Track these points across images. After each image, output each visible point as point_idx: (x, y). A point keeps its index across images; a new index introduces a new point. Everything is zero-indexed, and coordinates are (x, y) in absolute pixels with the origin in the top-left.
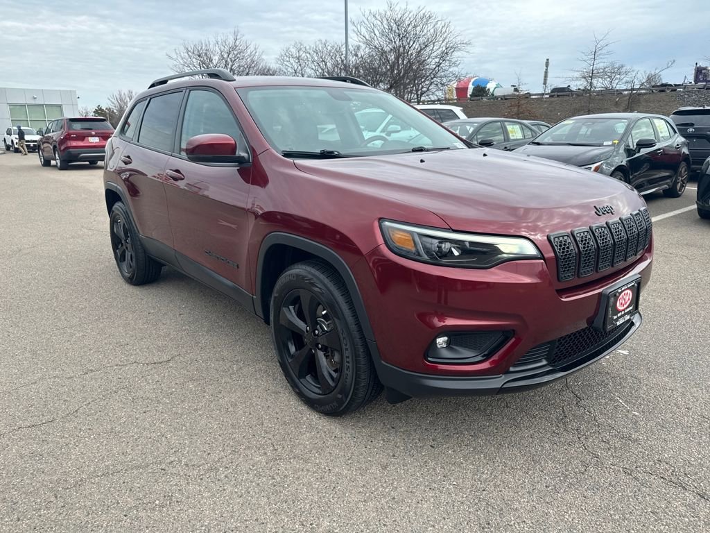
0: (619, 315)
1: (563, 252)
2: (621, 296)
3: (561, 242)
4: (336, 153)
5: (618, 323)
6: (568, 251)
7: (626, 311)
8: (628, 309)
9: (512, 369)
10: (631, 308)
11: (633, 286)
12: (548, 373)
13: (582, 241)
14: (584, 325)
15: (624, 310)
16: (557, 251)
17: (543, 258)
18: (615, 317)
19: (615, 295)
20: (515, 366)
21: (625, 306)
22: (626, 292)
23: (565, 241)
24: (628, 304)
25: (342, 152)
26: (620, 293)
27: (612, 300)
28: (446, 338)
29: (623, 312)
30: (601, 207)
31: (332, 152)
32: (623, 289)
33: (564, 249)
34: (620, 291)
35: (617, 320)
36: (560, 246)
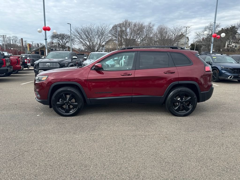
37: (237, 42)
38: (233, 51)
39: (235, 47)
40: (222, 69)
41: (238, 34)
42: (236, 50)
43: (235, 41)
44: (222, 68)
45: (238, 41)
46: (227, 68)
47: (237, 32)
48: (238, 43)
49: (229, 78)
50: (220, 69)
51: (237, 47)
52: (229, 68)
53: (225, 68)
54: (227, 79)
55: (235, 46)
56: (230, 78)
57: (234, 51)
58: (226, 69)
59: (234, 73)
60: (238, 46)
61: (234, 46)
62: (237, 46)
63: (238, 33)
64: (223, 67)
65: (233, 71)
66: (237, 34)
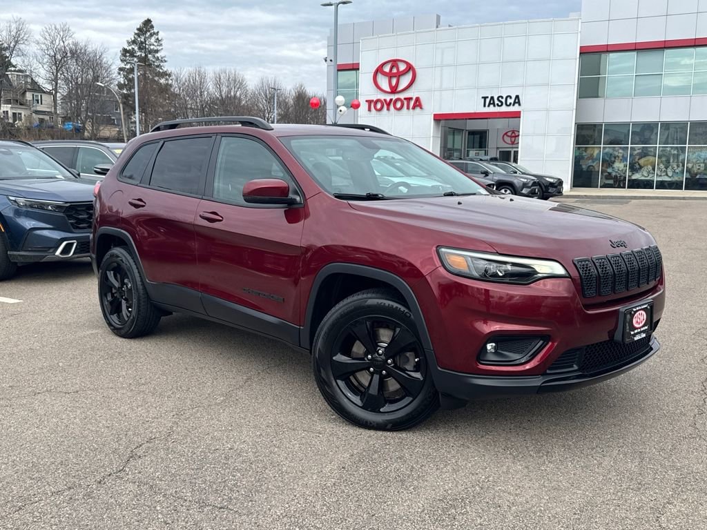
0: (636, 331)
1: (586, 273)
2: (636, 315)
3: (583, 265)
4: (380, 196)
5: (636, 339)
6: (589, 273)
7: (642, 329)
8: (644, 328)
9: (548, 372)
10: (646, 328)
11: (646, 308)
12: (578, 377)
13: (600, 266)
14: (606, 338)
15: (640, 328)
16: (581, 272)
17: (570, 277)
18: (632, 333)
19: (631, 313)
20: (550, 369)
21: (641, 325)
22: (640, 312)
23: (587, 265)
24: (643, 323)
25: (386, 195)
26: (636, 312)
27: (628, 316)
28: (494, 344)
29: (639, 330)
30: (616, 241)
31: (377, 195)
32: (638, 309)
33: (586, 271)
34: (635, 310)
35: (635, 335)
36: (583, 268)
37: (17, 101)
38: (10, 133)
39: (15, 120)
40: (18, 213)
41: (15, 71)
42: (18, 129)
43: (11, 96)
44: (19, 205)
45: (21, 98)
46: (42, 206)
47: (10, 64)
48: (21, 104)
49: (58, 253)
50: (8, 213)
51: (20, 120)
52: (48, 205)
53: (31, 206)
54: (48, 257)
55: (14, 114)
56: (63, 252)
57: (13, 132)
58: (37, 210)
59: (76, 227)
60: (23, 116)
61: (10, 114)
62: (20, 114)
63: (14, 66)
64: (21, 201)
65: (70, 217)
66: (11, 71)
